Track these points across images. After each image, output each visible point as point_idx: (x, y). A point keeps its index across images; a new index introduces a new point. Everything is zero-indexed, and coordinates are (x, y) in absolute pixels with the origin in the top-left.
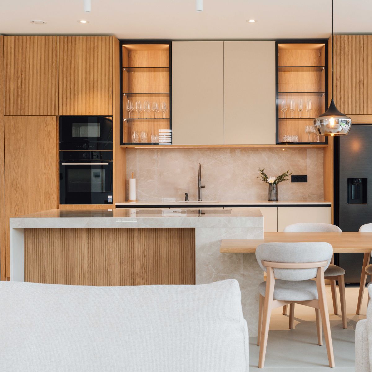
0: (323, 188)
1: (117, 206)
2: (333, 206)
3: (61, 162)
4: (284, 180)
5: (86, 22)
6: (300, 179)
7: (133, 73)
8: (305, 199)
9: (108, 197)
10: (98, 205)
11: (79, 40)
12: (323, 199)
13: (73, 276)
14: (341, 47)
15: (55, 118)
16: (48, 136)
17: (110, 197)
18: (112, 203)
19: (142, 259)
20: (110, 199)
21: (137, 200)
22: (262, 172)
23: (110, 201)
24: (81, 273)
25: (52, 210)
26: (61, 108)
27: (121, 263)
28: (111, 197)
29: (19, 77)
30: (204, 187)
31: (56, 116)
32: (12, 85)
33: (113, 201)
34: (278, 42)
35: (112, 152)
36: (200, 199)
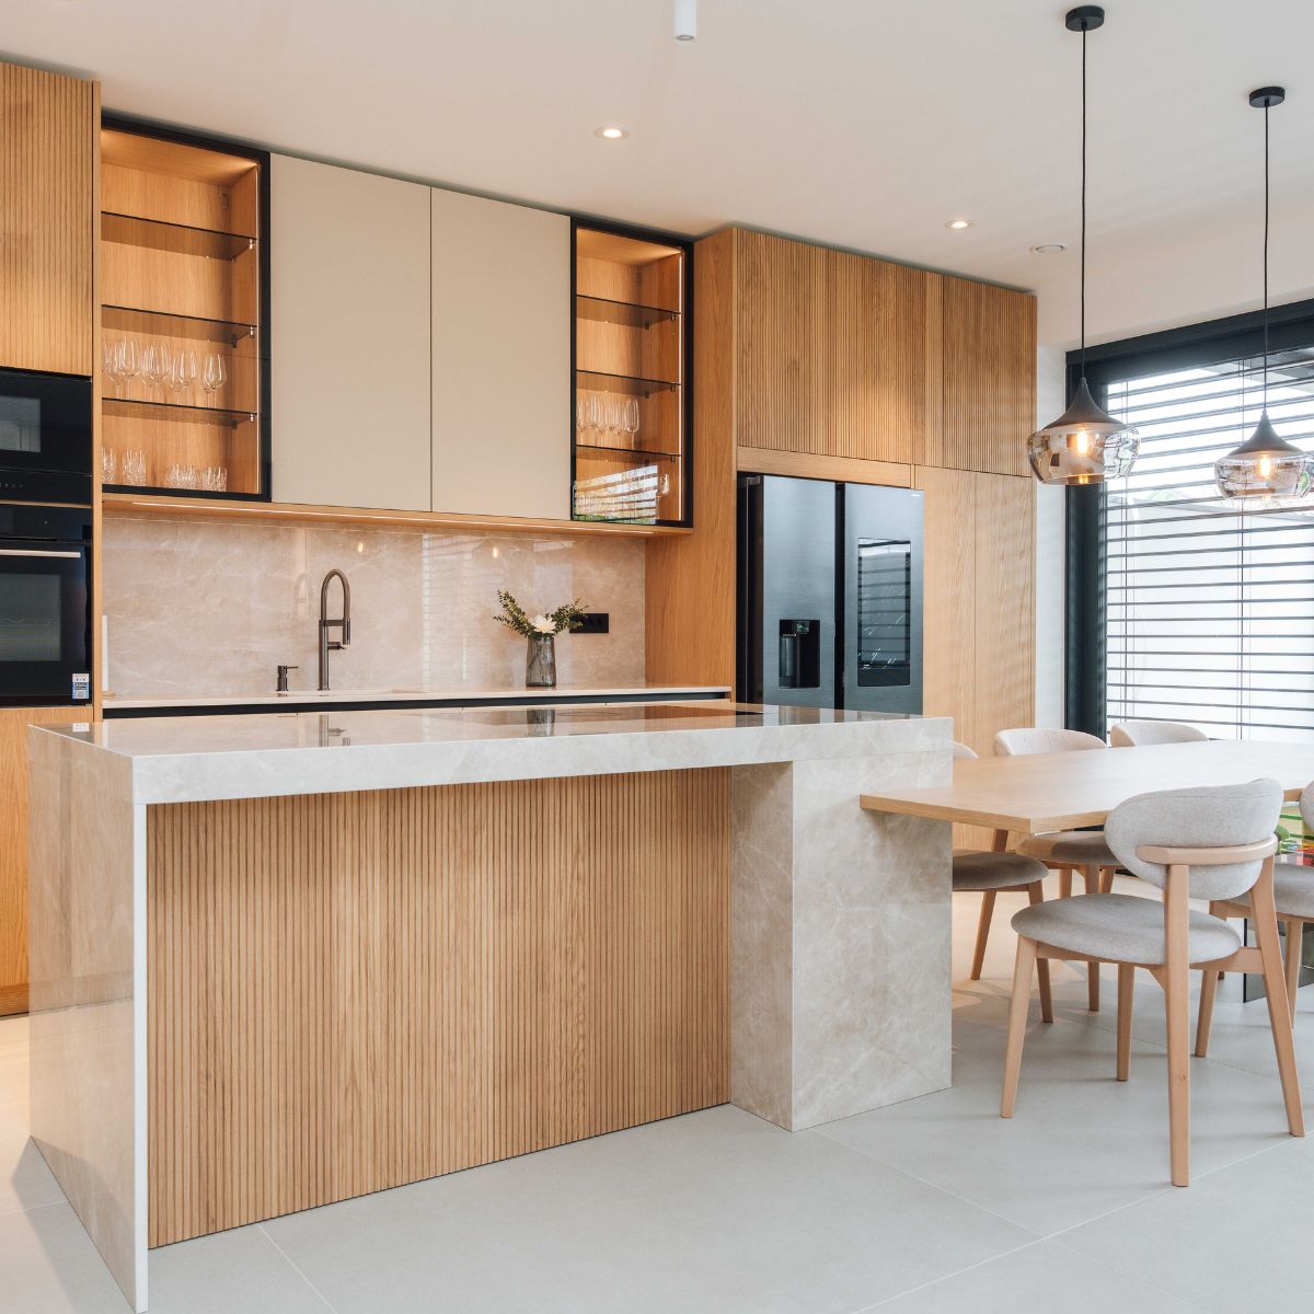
0: (643, 651)
1: (109, 714)
6: (595, 623)
8: (601, 682)
9: (74, 680)
10: (32, 709)
12: (644, 680)
13: (327, 987)
14: (753, 263)
17: (80, 678)
18: (90, 701)
19: (572, 887)
20: (81, 686)
22: (507, 599)
23: (80, 694)
24: (356, 969)
28: (87, 681)
30: (336, 647)
33: (91, 692)
34: (579, 221)
35: (91, 511)
36: (323, 684)
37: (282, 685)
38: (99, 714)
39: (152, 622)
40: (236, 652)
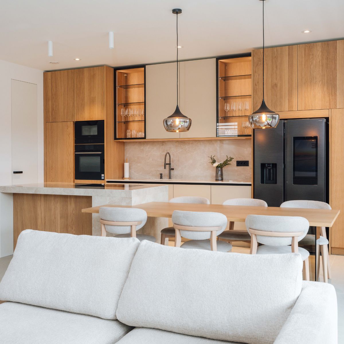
2: (252, 185)
3: (76, 152)
4: (228, 164)
5: (79, 60)
7: (129, 89)
8: (247, 180)
11: (86, 70)
15: (72, 123)
16: (69, 135)
17: (103, 175)
18: (104, 179)
19: (72, 216)
20: (103, 177)
21: (130, 178)
23: (103, 178)
25: (71, 183)
26: (75, 116)
27: (61, 217)
29: (54, 98)
30: (173, 169)
31: (73, 122)
32: (50, 103)
34: (218, 58)
35: (104, 145)
36: (170, 178)
37: (161, 178)
38: (105, 182)
39: (140, 164)
40: (155, 170)
